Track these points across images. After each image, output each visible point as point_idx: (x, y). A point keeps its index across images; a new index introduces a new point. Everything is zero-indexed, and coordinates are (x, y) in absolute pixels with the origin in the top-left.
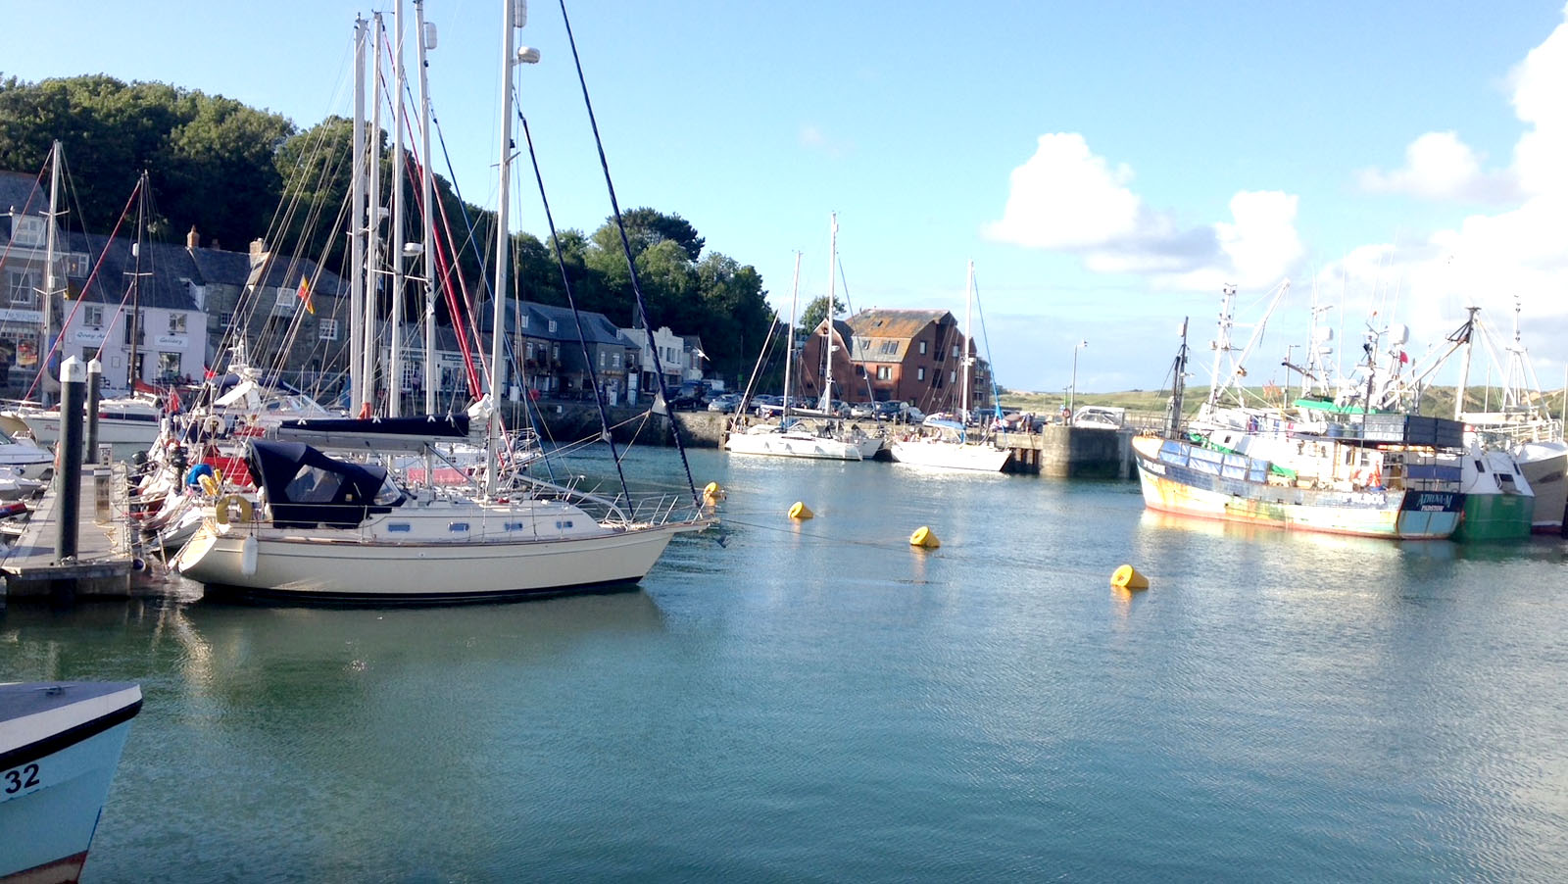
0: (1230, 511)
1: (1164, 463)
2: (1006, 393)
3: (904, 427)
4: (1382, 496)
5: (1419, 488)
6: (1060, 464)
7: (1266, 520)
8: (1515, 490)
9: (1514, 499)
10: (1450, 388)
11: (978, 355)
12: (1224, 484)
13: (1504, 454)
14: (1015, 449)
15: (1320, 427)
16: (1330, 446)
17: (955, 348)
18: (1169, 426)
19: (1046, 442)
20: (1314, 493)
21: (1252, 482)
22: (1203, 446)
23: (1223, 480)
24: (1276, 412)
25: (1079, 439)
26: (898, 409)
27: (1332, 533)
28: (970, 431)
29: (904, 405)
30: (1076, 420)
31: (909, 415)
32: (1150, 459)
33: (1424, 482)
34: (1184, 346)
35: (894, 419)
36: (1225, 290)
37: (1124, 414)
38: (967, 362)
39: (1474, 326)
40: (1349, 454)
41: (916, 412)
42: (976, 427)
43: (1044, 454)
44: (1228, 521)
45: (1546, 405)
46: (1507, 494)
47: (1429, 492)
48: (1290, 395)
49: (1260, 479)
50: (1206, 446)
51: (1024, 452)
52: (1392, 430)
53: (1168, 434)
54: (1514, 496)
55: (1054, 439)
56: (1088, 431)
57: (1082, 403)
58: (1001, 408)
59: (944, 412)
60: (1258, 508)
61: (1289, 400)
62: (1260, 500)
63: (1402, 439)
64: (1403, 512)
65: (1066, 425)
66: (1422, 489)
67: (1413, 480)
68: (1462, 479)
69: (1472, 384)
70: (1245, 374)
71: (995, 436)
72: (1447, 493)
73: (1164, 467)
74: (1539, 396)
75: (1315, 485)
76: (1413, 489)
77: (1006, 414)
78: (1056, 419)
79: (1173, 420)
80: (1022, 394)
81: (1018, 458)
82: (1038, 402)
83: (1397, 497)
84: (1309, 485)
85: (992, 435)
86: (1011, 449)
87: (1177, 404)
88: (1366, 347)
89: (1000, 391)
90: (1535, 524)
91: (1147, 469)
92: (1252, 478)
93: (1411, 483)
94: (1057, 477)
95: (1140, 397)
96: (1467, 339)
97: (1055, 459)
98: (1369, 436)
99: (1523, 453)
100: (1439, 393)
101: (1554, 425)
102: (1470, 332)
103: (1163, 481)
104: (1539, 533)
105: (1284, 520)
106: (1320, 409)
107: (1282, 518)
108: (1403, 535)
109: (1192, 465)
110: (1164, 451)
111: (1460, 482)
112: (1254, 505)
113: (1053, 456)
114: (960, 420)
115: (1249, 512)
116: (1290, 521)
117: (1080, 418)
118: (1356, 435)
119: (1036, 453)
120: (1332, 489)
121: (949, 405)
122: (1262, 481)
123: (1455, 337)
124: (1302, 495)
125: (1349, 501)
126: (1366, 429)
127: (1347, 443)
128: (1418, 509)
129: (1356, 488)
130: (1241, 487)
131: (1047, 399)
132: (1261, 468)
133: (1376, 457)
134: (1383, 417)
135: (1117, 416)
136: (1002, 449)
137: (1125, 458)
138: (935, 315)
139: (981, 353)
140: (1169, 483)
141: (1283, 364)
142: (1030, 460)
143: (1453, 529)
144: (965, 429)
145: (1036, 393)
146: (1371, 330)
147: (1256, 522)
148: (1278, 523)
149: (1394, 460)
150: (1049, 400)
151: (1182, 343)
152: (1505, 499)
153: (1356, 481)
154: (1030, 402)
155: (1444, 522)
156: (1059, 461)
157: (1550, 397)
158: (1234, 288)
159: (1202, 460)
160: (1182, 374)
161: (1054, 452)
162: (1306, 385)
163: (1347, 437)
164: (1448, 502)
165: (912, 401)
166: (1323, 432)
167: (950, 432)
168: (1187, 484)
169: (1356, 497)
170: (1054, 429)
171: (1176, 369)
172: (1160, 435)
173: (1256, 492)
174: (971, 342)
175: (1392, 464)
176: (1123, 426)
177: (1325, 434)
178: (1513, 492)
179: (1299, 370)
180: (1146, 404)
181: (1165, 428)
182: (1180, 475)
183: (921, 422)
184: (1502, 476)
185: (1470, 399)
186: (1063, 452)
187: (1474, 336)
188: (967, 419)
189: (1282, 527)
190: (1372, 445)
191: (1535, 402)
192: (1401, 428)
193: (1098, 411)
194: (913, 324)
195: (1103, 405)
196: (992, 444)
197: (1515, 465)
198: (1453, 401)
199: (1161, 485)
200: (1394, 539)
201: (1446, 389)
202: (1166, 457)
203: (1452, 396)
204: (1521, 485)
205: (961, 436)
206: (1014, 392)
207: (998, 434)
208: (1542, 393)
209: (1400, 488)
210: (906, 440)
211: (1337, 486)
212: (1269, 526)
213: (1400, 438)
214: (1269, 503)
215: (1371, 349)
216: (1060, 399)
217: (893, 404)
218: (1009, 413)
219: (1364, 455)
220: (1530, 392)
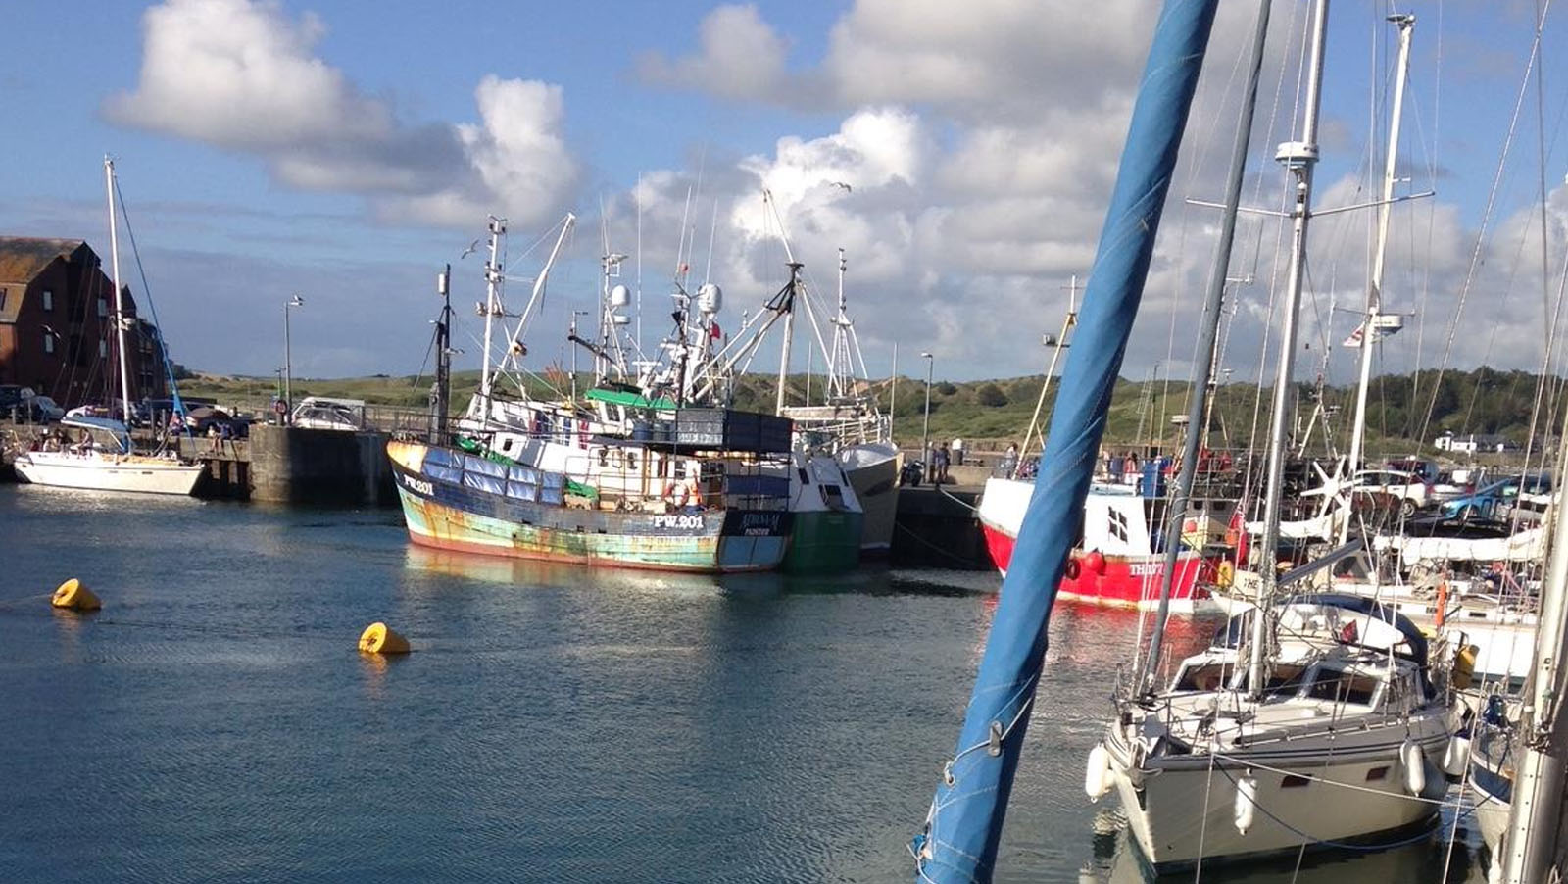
0: (519, 544)
1: (431, 480)
2: (191, 376)
3: (30, 428)
4: (700, 519)
5: (743, 506)
6: (278, 483)
7: (564, 555)
8: (842, 505)
9: (841, 517)
10: (770, 376)
11: (139, 315)
12: (510, 508)
13: (831, 459)
14: (210, 461)
15: (625, 427)
16: (638, 452)
17: (101, 303)
18: (436, 427)
19: (256, 450)
20: (621, 516)
21: (544, 502)
22: (482, 455)
23: (508, 502)
24: (565, 407)
25: (301, 445)
26: (18, 399)
27: (643, 569)
28: (136, 434)
29: (28, 393)
30: (298, 418)
31: (36, 408)
32: (412, 474)
33: (749, 499)
34: (448, 308)
35: (13, 414)
36: (492, 227)
37: (363, 408)
38: (123, 324)
39: (796, 289)
40: (660, 463)
41: (48, 404)
42: (146, 427)
43: (254, 468)
44: (517, 558)
45: (876, 399)
46: (834, 511)
47: (755, 512)
48: (580, 385)
49: (554, 500)
50: (486, 455)
51: (225, 465)
52: (709, 430)
53: (435, 438)
54: (843, 513)
55: (266, 446)
56: (314, 432)
57: (306, 394)
58: (182, 399)
59: (94, 403)
60: (553, 539)
61: (580, 392)
62: (556, 529)
63: (721, 442)
64: (724, 537)
65: (283, 424)
66: (745, 508)
67: (735, 496)
68: (790, 493)
69: (795, 372)
70: (524, 352)
71: (178, 440)
72: (776, 512)
73: (431, 486)
74: (867, 387)
75: (621, 506)
76: (736, 508)
77: (192, 408)
78: (270, 416)
79: (440, 418)
80: (216, 379)
81: (216, 474)
82: (242, 391)
83: (717, 518)
84: (613, 506)
85: (173, 439)
86: (203, 461)
87: (444, 393)
88: (678, 317)
89: (181, 374)
90: (864, 546)
91: (408, 489)
92: (545, 498)
93: (732, 501)
94: (276, 502)
95: (386, 386)
96: (789, 307)
97: (271, 476)
98: (685, 439)
99: (854, 459)
100: (758, 384)
101: (883, 421)
102: (791, 297)
103: (431, 505)
104: (869, 558)
105: (586, 554)
106: (622, 402)
107: (584, 551)
108: (725, 567)
109: (468, 481)
110: (431, 463)
111: (788, 497)
112: (549, 535)
113: (267, 473)
114: (120, 416)
115: (544, 545)
116: (593, 555)
117: (302, 414)
118: (668, 437)
119: (243, 466)
120: (642, 510)
121: (99, 393)
122: (558, 502)
123: (774, 305)
124: (606, 520)
125: (663, 525)
126: (679, 429)
127: (658, 448)
128: (741, 533)
129: (671, 509)
130: (532, 511)
131: (252, 386)
132: (555, 484)
133: (692, 466)
134: (697, 414)
135: (355, 411)
136: (190, 462)
137: (370, 471)
138: (62, 247)
139: (142, 312)
140: (440, 508)
141: (571, 338)
142: (234, 478)
143: (779, 560)
144: (129, 431)
145: (237, 378)
146: (683, 292)
147: (552, 557)
148: (580, 558)
149: (713, 471)
150: (258, 389)
151: (445, 304)
152: (830, 516)
153: (670, 499)
154: (228, 391)
155: (769, 548)
156: (276, 479)
157: (879, 389)
158: (503, 224)
159: (482, 478)
160: (448, 350)
161: (268, 466)
162: (601, 369)
163: (658, 440)
164: (775, 523)
165: (41, 388)
166: (629, 433)
167: (106, 436)
168: (463, 509)
169: (670, 521)
170: (265, 430)
171: (439, 342)
172: (424, 440)
173: (552, 517)
174: (126, 293)
175: (711, 477)
176: (363, 426)
177: (631, 437)
178: (841, 508)
179: (589, 347)
180: (395, 396)
181: (430, 429)
182: (455, 496)
183: (58, 421)
184: (829, 488)
185: (792, 391)
186: (281, 465)
187: (796, 304)
188: (131, 415)
189: (583, 564)
190: (689, 450)
191: (865, 393)
192: (719, 428)
193: (327, 404)
194: (29, 260)
195: (336, 397)
196: (174, 454)
197: (843, 475)
198: (774, 393)
199: (428, 510)
200: (713, 574)
201: (765, 378)
202: (433, 471)
203: (772, 387)
204: (850, 499)
205: (125, 442)
206: (203, 376)
207: (182, 439)
208: (871, 383)
209: (720, 508)
210: (36, 448)
211: (648, 506)
212: (569, 563)
213: (718, 440)
214: (568, 532)
215: (683, 319)
216: (273, 388)
217: (8, 390)
218: (196, 407)
219: (678, 465)
220: (858, 381)
